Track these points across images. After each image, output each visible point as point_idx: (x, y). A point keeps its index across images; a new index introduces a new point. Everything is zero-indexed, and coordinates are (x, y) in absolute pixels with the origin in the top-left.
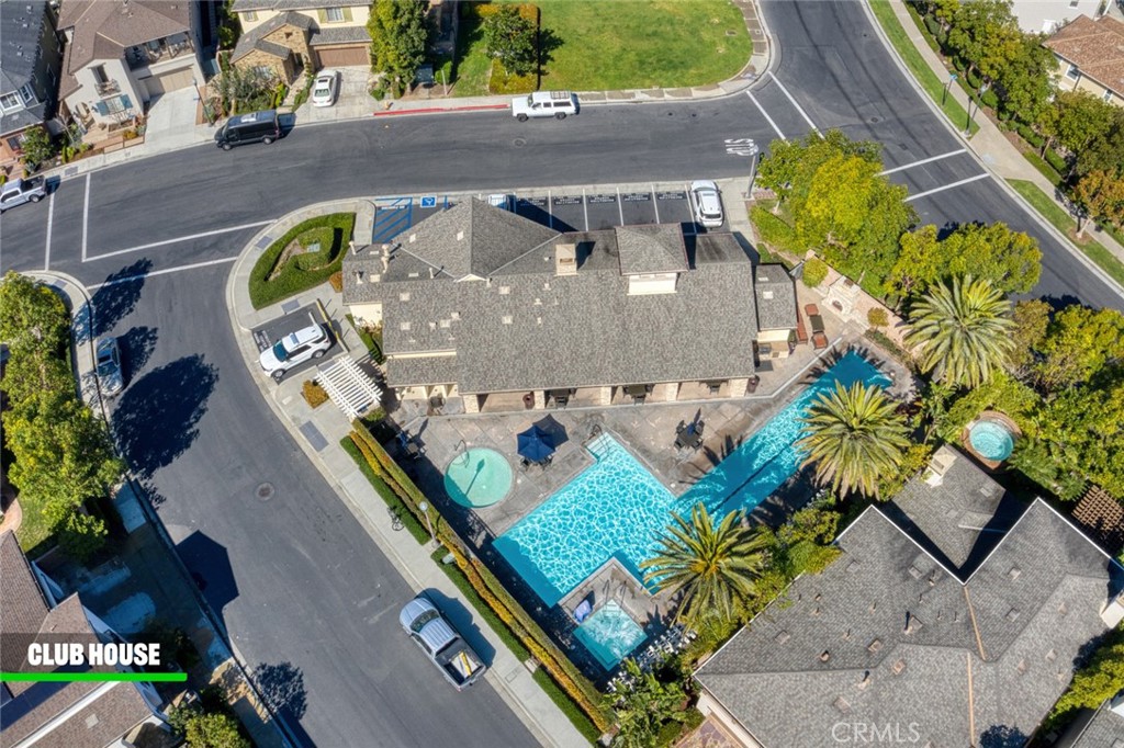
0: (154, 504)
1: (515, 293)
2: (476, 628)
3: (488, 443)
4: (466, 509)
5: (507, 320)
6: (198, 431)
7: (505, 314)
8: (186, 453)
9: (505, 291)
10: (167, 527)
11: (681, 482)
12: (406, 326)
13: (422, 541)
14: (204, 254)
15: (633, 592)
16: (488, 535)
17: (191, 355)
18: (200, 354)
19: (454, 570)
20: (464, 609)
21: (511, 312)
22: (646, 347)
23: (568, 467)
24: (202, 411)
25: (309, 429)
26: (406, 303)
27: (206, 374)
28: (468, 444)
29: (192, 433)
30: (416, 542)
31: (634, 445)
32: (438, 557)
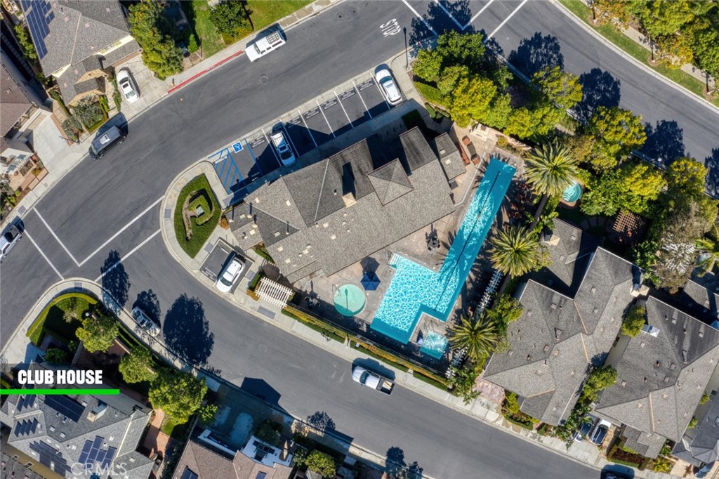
0: (217, 375)
1: (331, 225)
2: (382, 366)
3: (345, 282)
4: (352, 317)
5: (334, 237)
6: (212, 333)
7: (331, 235)
8: (214, 346)
9: (326, 225)
10: (231, 382)
11: (437, 265)
12: (288, 261)
14: (142, 234)
15: (436, 324)
16: (367, 324)
17: (179, 296)
18: (183, 294)
19: (361, 348)
21: (333, 233)
23: (386, 279)
24: (207, 323)
25: (261, 310)
27: (194, 304)
28: (337, 285)
29: (210, 336)
31: (409, 255)
32: (353, 345)
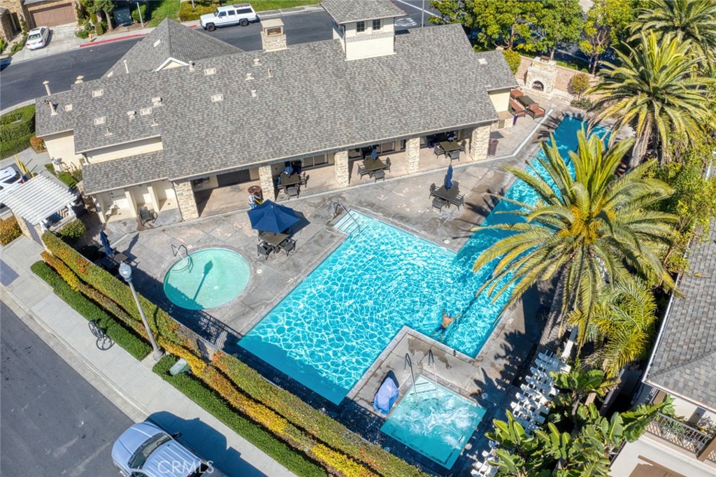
2: (234, 454)
3: (214, 243)
5: (217, 98)
7: (214, 93)
9: (210, 72)
12: (100, 121)
13: (141, 356)
15: (445, 360)
19: (189, 381)
20: (212, 431)
21: (220, 90)
22: (377, 104)
23: (317, 247)
26: (99, 99)
28: (190, 247)
30: (132, 359)
31: (387, 214)
32: (163, 370)
